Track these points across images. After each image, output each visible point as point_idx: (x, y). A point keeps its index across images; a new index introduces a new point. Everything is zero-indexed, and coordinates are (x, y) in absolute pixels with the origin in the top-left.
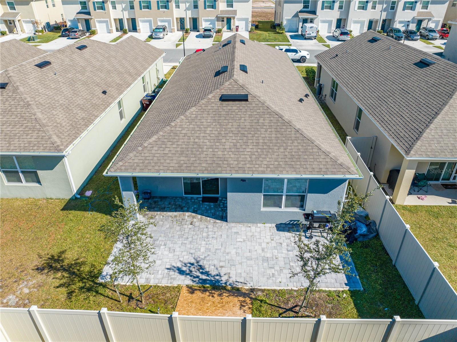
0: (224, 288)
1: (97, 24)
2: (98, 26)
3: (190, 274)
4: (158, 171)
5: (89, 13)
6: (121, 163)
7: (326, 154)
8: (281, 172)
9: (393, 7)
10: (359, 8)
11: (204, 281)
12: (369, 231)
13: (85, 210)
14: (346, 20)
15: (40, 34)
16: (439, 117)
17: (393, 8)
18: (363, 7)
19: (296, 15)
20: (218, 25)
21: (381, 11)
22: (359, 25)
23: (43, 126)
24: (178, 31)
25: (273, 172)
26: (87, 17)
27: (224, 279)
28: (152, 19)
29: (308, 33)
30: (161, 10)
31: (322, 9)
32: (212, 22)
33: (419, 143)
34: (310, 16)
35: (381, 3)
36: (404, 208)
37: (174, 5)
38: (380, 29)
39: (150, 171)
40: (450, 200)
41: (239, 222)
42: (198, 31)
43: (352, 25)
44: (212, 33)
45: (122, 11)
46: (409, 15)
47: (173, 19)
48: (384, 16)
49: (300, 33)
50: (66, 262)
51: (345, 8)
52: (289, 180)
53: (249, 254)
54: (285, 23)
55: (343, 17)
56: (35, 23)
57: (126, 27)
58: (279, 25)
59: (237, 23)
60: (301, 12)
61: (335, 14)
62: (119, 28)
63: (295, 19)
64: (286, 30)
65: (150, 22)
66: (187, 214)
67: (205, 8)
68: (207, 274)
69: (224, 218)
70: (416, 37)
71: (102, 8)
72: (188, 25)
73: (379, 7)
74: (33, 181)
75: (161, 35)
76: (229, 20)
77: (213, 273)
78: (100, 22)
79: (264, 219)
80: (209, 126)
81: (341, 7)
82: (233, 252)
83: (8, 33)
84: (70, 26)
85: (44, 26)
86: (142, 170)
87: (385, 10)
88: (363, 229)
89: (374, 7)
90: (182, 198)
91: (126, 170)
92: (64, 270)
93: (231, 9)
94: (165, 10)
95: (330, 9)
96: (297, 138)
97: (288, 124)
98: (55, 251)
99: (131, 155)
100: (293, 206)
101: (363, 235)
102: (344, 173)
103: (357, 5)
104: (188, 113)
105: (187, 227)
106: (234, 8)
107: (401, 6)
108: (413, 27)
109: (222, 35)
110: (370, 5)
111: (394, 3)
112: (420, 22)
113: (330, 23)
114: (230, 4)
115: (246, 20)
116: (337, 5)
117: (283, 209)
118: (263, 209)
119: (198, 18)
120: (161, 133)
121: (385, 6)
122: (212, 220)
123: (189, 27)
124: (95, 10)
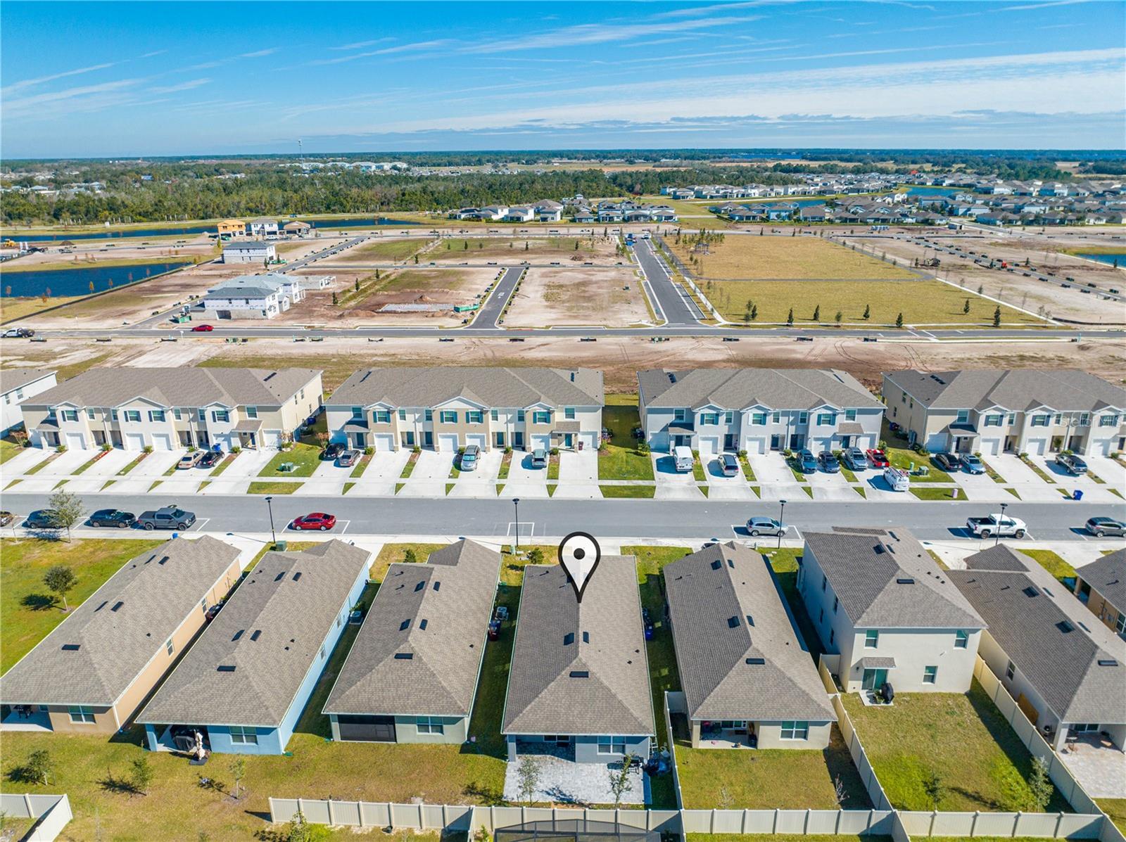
0: (575, 803)
1: (376, 440)
2: (378, 443)
3: (555, 795)
4: (534, 731)
5: (365, 424)
6: (510, 726)
7: (636, 719)
8: (608, 732)
9: (804, 419)
10: (754, 422)
11: (563, 799)
12: (668, 768)
13: (476, 753)
14: (738, 435)
15: (289, 450)
16: (719, 686)
17: (803, 421)
18: (761, 420)
19: (665, 429)
20: (553, 444)
21: (788, 425)
22: (757, 443)
23: (449, 693)
24: (494, 447)
25: (603, 732)
26: (361, 430)
27: (574, 798)
28: (457, 434)
29: (680, 465)
30: (471, 423)
31: (702, 423)
32: (545, 440)
33: (700, 708)
34: (685, 432)
35: (785, 414)
36: (699, 751)
37: (490, 416)
38: (789, 447)
39: (529, 731)
40: (734, 744)
41: (584, 762)
42: (524, 449)
43: (748, 443)
44: (545, 464)
45: (414, 422)
46: (827, 431)
47: (488, 436)
48: (792, 430)
49: (672, 455)
50: (479, 789)
51: (735, 420)
52: (614, 737)
53: (588, 784)
54: (649, 438)
55: (734, 433)
56: (280, 435)
57: (418, 443)
58: (642, 436)
59: (580, 438)
60: (672, 425)
61: (722, 429)
62: (406, 442)
63: (665, 433)
64: (652, 447)
65: (454, 438)
66: (548, 756)
67: (535, 422)
68: (565, 795)
69: (573, 759)
70: (834, 469)
71: (387, 419)
72: (509, 442)
73: (784, 420)
74: (437, 732)
75: (472, 465)
76: (568, 437)
77: (568, 794)
78: (380, 436)
79: (599, 760)
80: (563, 698)
81: (728, 420)
82: (580, 782)
83: (241, 449)
84: (333, 439)
85: (292, 434)
86: (524, 731)
87: (792, 424)
88: (663, 767)
89: (777, 420)
90: (543, 743)
91: (514, 731)
92: (480, 794)
93: (572, 420)
94: (477, 423)
95: (713, 423)
96: (619, 707)
97: (614, 696)
98: (469, 783)
99: (516, 720)
100: (617, 752)
101: (663, 772)
102: (645, 733)
103: (751, 418)
104: (549, 687)
105: (549, 766)
106: (576, 420)
107: (813, 420)
108: (836, 447)
109: (559, 459)
110: (770, 419)
111: (804, 414)
112: (846, 440)
113: (715, 441)
114: (570, 413)
115: (594, 434)
116: (722, 419)
117: (612, 753)
118: (599, 754)
119: (525, 433)
120: (533, 703)
121: (791, 418)
122: (565, 761)
123: (510, 445)
124: (375, 421)
